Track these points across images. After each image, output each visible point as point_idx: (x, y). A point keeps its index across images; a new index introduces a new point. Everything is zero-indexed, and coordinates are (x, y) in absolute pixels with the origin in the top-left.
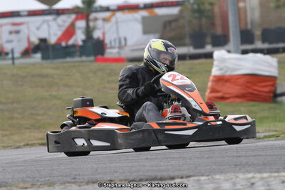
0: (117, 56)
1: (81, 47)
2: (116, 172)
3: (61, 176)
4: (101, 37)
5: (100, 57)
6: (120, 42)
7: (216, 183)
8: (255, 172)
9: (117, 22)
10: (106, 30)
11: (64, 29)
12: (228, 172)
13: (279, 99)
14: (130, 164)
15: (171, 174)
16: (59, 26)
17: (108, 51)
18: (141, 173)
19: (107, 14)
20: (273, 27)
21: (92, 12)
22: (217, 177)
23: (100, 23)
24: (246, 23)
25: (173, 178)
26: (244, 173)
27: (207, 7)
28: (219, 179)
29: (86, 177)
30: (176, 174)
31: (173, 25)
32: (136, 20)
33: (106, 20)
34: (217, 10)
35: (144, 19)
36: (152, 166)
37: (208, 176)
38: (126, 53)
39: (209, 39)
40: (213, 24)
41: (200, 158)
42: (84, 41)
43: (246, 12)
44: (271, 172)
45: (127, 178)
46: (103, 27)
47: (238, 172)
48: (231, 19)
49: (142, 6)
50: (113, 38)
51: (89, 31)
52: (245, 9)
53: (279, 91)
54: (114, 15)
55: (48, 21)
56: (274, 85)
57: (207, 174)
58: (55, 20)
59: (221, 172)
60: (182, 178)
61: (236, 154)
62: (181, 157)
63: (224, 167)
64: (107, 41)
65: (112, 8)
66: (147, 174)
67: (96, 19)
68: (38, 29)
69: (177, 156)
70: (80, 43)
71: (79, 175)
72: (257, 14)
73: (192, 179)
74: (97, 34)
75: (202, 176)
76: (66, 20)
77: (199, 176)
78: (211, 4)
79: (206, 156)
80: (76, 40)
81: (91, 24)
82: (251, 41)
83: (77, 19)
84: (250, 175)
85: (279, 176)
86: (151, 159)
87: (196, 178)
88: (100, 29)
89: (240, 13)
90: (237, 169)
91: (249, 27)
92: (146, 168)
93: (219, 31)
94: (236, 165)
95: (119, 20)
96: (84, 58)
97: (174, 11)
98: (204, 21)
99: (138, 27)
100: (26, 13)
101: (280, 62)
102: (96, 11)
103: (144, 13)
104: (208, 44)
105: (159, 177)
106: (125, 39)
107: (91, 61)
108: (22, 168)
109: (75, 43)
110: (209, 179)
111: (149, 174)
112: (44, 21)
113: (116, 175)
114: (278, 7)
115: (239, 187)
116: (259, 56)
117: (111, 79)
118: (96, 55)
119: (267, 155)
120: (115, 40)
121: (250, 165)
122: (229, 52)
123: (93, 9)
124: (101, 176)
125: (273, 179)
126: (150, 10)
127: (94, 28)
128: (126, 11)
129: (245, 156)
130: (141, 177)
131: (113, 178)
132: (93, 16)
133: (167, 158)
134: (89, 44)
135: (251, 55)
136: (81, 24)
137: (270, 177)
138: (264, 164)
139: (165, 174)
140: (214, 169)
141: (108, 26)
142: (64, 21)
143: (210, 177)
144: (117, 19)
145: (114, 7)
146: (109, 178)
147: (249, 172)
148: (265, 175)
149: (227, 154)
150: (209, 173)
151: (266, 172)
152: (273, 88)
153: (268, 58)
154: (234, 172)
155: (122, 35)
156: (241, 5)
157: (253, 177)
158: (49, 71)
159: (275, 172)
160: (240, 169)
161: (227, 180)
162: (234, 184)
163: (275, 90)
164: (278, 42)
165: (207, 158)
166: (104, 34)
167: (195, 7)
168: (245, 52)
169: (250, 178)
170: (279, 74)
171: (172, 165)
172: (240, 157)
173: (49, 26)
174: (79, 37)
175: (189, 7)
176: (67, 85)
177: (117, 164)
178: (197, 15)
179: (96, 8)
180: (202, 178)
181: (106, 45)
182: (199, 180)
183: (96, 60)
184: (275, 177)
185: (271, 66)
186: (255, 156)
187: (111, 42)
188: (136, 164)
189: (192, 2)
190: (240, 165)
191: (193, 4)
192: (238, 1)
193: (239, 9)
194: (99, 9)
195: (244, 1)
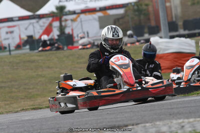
1: (57, 40)
2: (87, 124)
3: (48, 129)
4: (71, 33)
5: (70, 46)
7: (157, 127)
8: (184, 119)
9: (81, 21)
10: (74, 28)
11: (44, 28)
12: (165, 119)
14: (96, 118)
15: (125, 123)
16: (41, 26)
18: (104, 124)
19: (74, 16)
20: (191, 19)
21: (63, 15)
22: (158, 123)
23: (69, 23)
24: (172, 18)
25: (127, 126)
26: (176, 119)
27: (144, 7)
28: (159, 125)
29: (66, 129)
30: (129, 122)
31: (121, 21)
32: (95, 19)
33: (73, 20)
34: (151, 9)
35: (100, 18)
36: (112, 118)
37: (151, 123)
39: (146, 30)
40: (149, 19)
41: (145, 111)
43: (171, 9)
44: (195, 118)
46: (72, 25)
47: (172, 119)
48: (161, 14)
49: (98, 9)
51: (62, 29)
52: (170, 7)
54: (79, 16)
55: (33, 23)
57: (151, 121)
58: (38, 22)
59: (160, 120)
60: (133, 125)
61: (170, 107)
62: (132, 111)
63: (162, 116)
64: (75, 35)
65: (77, 12)
66: (108, 124)
67: (66, 20)
68: (26, 29)
69: (128, 110)
70: (56, 37)
71: (61, 127)
72: (179, 10)
73: (140, 125)
74: (68, 31)
75: (147, 123)
76: (45, 22)
77: (145, 123)
78: (147, 5)
79: (149, 110)
80: (53, 36)
81: (63, 24)
82: (176, 30)
83: (53, 21)
84: (181, 121)
86: (110, 114)
87: (143, 125)
88: (69, 27)
89: (168, 10)
90: (172, 117)
91: (174, 19)
92: (107, 120)
93: (153, 23)
94: (170, 114)
95: (83, 20)
97: (121, 11)
98: (142, 17)
99: (97, 24)
100: (17, 19)
101: (197, 43)
102: (66, 14)
103: (100, 14)
104: (146, 33)
105: (117, 126)
106: (88, 33)
108: (20, 125)
109: (53, 38)
110: (152, 125)
111: (110, 124)
112: (30, 23)
115: (173, 129)
116: (183, 39)
117: (79, 61)
118: (67, 45)
119: (192, 107)
121: (180, 114)
122: (161, 37)
123: (64, 13)
125: (197, 122)
126: (104, 12)
127: (66, 26)
128: (87, 13)
129: (177, 108)
132: (64, 18)
133: (122, 113)
134: (63, 38)
135: (177, 39)
136: (56, 24)
137: (195, 121)
138: (190, 113)
139: (121, 123)
140: (155, 118)
141: (75, 24)
142: (44, 23)
143: (153, 124)
144: (81, 19)
145: (79, 11)
147: (180, 119)
148: (191, 120)
150: (152, 121)
151: (192, 118)
153: (188, 40)
154: (170, 119)
155: (85, 30)
156: (168, 4)
157: (183, 122)
158: (36, 58)
159: (198, 118)
160: (173, 117)
161: (165, 125)
162: (170, 127)
164: (194, 29)
166: (72, 30)
167: (136, 7)
168: (172, 37)
169: (181, 123)
170: (197, 51)
171: (125, 117)
172: (172, 109)
173: (34, 27)
174: (55, 33)
175: (131, 8)
176: (49, 67)
177: (87, 119)
178: (137, 13)
179: (66, 12)
180: (147, 125)
181: (75, 38)
182: (145, 126)
184: (198, 121)
185: (190, 45)
186: (183, 107)
188: (100, 118)
189: (133, 4)
190: (173, 114)
191: (134, 6)
192: (165, 2)
193: (166, 7)
194: (68, 13)
195: (170, 2)
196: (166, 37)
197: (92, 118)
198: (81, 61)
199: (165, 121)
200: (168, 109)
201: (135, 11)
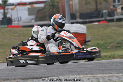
0: (17, 25)
1: (1, 21)
2: (17, 75)
4: (10, 17)
5: (9, 25)
6: (18, 19)
8: (77, 75)
10: (12, 13)
12: (65, 75)
13: (87, 43)
14: (23, 72)
15: (41, 76)
17: (13, 23)
18: (28, 76)
19: (12, 7)
20: (84, 12)
21: (6, 6)
23: (10, 11)
24: (73, 11)
26: (72, 75)
27: (56, 4)
28: (62, 78)
29: (4, 78)
30: (43, 76)
31: (42, 11)
32: (25, 9)
33: (12, 9)
34: (60, 5)
35: (29, 9)
36: (32, 73)
37: (57, 76)
38: (21, 24)
40: (59, 11)
41: (53, 69)
42: (3, 18)
43: (72, 6)
44: (83, 75)
45: (22, 78)
47: (70, 75)
48: (66, 9)
49: (28, 3)
50: (15, 17)
51: (5, 14)
52: (72, 4)
53: (87, 40)
54: (16, 7)
56: (85, 37)
57: (56, 76)
59: (62, 75)
61: (68, 67)
62: (45, 69)
63: (63, 73)
64: (13, 18)
65: (15, 4)
67: (8, 9)
69: (43, 68)
70: (1, 19)
71: (1, 77)
72: (77, 7)
74: (8, 15)
75: (54, 76)
78: (58, 2)
79: (56, 68)
81: (6, 11)
82: (75, 19)
84: (75, 76)
85: (87, 77)
86: (32, 69)
88: (9, 13)
89: (70, 6)
90: (69, 73)
91: (74, 12)
92: (30, 73)
94: (69, 72)
95: (18, 9)
96: (3, 26)
97: (42, 5)
98: (55, 10)
99: (26, 13)
101: (87, 28)
102: (8, 5)
103: (29, 6)
105: (35, 77)
106: (21, 18)
107: (6, 27)
111: (31, 76)
113: (17, 76)
114: (86, 4)
116: (79, 25)
117: (14, 35)
118: (8, 24)
119: (82, 68)
120: (16, 18)
121: (74, 72)
124: (11, 77)
125: (84, 78)
126: (31, 5)
127: (7, 13)
128: (21, 6)
129: (73, 68)
130: (28, 77)
131: (16, 78)
132: (7, 7)
133: (39, 69)
134: (5, 20)
135: (75, 24)
136: (1, 11)
137: (83, 77)
138: (81, 71)
139: (38, 76)
140: (59, 74)
141: (13, 12)
143: (58, 77)
145: (16, 4)
146: (14, 78)
147: (74, 75)
148: (81, 76)
149: (65, 67)
152: (84, 39)
153: (82, 26)
154: (68, 75)
155: (19, 16)
156: (71, 3)
157: (76, 77)
159: (85, 75)
163: (85, 40)
164: (86, 19)
165: (57, 69)
166: (11, 15)
167: (51, 4)
168: (72, 23)
169: (75, 78)
170: (87, 32)
171: (41, 72)
172: (70, 68)
174: (1, 17)
175: (48, 3)
177: (17, 72)
178: (52, 7)
179: (8, 4)
181: (12, 20)
183: (8, 27)
184: (85, 77)
185: (84, 29)
186: (77, 68)
187: (14, 19)
188: (25, 72)
189: (49, 1)
190: (70, 72)
191: (50, 2)
192: (69, 1)
193: (70, 5)
194: (9, 5)
195: (72, 1)
196: (69, 23)
197: (21, 72)
198: (16, 35)
199: (65, 76)
200: (68, 68)
201: (50, 5)
